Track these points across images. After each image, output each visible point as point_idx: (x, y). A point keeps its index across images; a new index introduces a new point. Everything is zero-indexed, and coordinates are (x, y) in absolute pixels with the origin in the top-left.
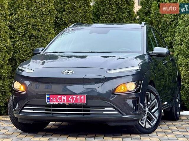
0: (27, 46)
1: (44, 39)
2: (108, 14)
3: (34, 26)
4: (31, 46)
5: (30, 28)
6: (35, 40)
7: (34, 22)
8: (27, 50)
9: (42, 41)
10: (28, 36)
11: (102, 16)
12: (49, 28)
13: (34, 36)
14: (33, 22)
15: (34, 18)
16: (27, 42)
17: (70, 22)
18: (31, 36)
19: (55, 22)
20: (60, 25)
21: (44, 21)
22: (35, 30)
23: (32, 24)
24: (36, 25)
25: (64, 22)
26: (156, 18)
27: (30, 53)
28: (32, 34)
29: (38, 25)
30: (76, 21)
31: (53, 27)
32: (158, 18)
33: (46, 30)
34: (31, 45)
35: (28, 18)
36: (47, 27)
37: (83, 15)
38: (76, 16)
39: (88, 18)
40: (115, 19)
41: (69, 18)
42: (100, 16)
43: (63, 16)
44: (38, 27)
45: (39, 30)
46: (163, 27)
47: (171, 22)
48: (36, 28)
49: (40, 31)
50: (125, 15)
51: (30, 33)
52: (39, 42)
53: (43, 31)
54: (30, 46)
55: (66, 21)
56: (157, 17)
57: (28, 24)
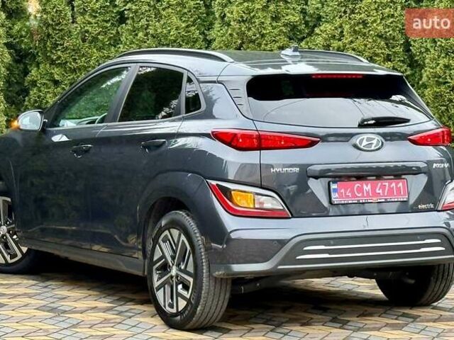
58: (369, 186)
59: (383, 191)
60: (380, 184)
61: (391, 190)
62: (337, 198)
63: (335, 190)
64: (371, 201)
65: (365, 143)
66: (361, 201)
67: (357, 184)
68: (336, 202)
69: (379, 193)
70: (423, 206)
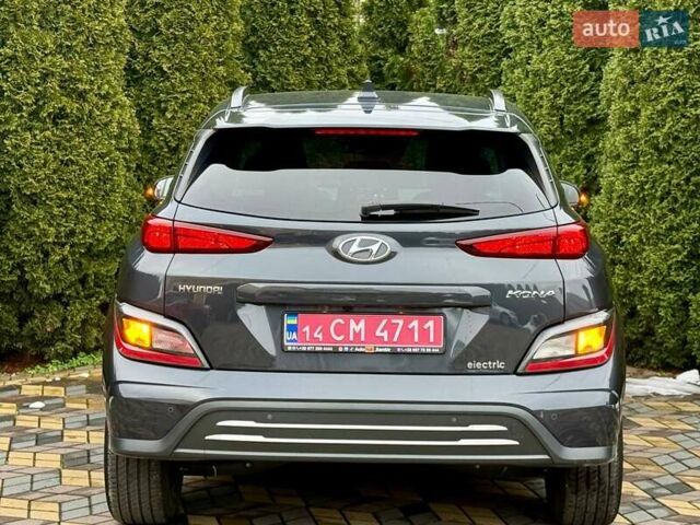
0: (45, 149)
1: (97, 125)
2: (287, 44)
3: (65, 81)
4: (58, 149)
5: (55, 90)
6: (70, 129)
7: (67, 70)
8: (46, 162)
9: (94, 132)
10: (49, 114)
11: (265, 48)
12: (113, 87)
13: (67, 116)
14: (63, 70)
15: (64, 55)
16: (45, 137)
17: (177, 69)
18: (59, 116)
19: (129, 69)
20: (142, 77)
21: (97, 67)
22: (68, 95)
23: (61, 75)
24: (71, 78)
25: (156, 69)
26: (429, 58)
27: (55, 172)
28: (63, 109)
29: (80, 80)
30: (193, 66)
31: (123, 83)
32: (437, 59)
33: (106, 97)
34: (59, 144)
35: (46, 55)
36: (107, 86)
37: (216, 48)
38: (196, 51)
39: (230, 58)
40: (306, 59)
41: (173, 55)
42: (258, 48)
43: (155, 48)
44: (79, 85)
45: (82, 96)
46: (450, 86)
47: (476, 72)
48: (74, 90)
49: (85, 100)
50: (335, 47)
51: (54, 107)
52: (82, 134)
53: (95, 99)
54: (55, 148)
55: (165, 67)
56: (434, 56)
57: (47, 75)
58: (362, 324)
59: (391, 335)
60: (384, 322)
61: (407, 332)
62: (294, 341)
63: (292, 328)
64: (361, 350)
65: (355, 248)
66: (341, 350)
67: (339, 320)
68: (289, 348)
69: (383, 337)
70: (478, 365)
